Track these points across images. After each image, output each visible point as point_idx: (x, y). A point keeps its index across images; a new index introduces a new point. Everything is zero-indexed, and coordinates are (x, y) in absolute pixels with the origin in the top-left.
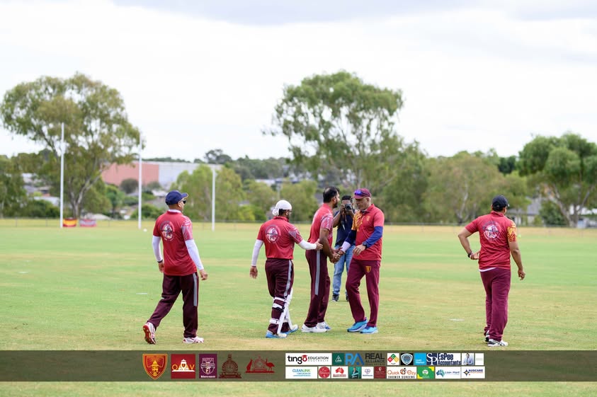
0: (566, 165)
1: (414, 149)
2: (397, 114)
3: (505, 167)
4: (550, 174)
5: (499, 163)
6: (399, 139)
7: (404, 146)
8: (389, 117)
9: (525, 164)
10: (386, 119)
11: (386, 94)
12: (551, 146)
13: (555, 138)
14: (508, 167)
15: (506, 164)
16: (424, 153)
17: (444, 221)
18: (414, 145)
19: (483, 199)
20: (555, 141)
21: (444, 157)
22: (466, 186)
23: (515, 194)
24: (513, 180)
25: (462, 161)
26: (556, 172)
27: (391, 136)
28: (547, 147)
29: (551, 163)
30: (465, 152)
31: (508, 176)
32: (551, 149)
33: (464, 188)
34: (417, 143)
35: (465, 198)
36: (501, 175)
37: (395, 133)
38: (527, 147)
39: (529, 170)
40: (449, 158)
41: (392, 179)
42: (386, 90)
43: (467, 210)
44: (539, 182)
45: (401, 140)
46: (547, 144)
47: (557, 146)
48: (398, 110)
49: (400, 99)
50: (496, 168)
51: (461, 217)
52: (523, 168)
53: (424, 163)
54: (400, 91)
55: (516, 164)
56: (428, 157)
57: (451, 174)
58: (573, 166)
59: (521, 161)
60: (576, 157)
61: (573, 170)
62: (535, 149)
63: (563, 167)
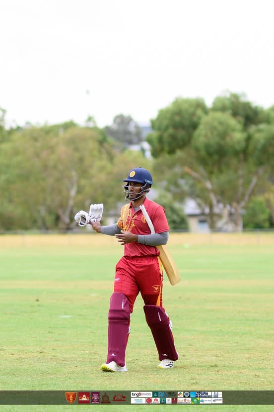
0: (228, 139)
4: (203, 153)
9: (160, 140)
12: (199, 112)
26: (211, 150)
28: (193, 114)
29: (201, 136)
32: (199, 118)
35: (73, 192)
38: (162, 114)
39: (167, 148)
46: (191, 110)
58: (239, 142)
59: (155, 134)
60: (239, 127)
61: (238, 147)
62: (177, 118)
63: (222, 142)
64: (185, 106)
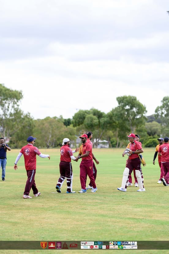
0: (93, 122)
1: (28, 116)
2: (21, 101)
3: (66, 123)
4: (87, 126)
5: (64, 121)
6: (21, 112)
7: (23, 115)
8: (17, 103)
10: (16, 103)
11: (16, 92)
12: (86, 114)
13: (87, 110)
14: (67, 123)
15: (67, 122)
16: (32, 118)
17: (41, 147)
18: (28, 115)
19: (58, 137)
20: (87, 112)
21: (40, 120)
22: (51, 131)
23: (71, 135)
24: (70, 129)
25: (49, 121)
26: (89, 125)
27: (18, 111)
28: (84, 114)
29: (86, 121)
30: (49, 117)
31: (68, 127)
32: (86, 115)
33: (50, 133)
34: (29, 113)
35: (50, 137)
36: (65, 126)
37: (20, 109)
38: (76, 115)
39: (77, 124)
40: (42, 120)
41: (18, 129)
42: (16, 91)
43: (51, 141)
44: (81, 129)
45: (23, 112)
46: (84, 113)
47: (89, 114)
48: (21, 99)
49: (21, 94)
50: (63, 123)
51: (48, 145)
52: (74, 123)
53: (32, 122)
54: (21, 91)
55: (71, 122)
56: (34, 120)
57: (44, 126)
58: (96, 122)
59: (74, 120)
60: (97, 118)
61: (96, 124)
62: (80, 115)
63: (91, 123)
64: (82, 112)
